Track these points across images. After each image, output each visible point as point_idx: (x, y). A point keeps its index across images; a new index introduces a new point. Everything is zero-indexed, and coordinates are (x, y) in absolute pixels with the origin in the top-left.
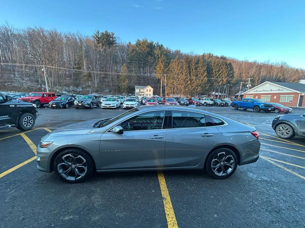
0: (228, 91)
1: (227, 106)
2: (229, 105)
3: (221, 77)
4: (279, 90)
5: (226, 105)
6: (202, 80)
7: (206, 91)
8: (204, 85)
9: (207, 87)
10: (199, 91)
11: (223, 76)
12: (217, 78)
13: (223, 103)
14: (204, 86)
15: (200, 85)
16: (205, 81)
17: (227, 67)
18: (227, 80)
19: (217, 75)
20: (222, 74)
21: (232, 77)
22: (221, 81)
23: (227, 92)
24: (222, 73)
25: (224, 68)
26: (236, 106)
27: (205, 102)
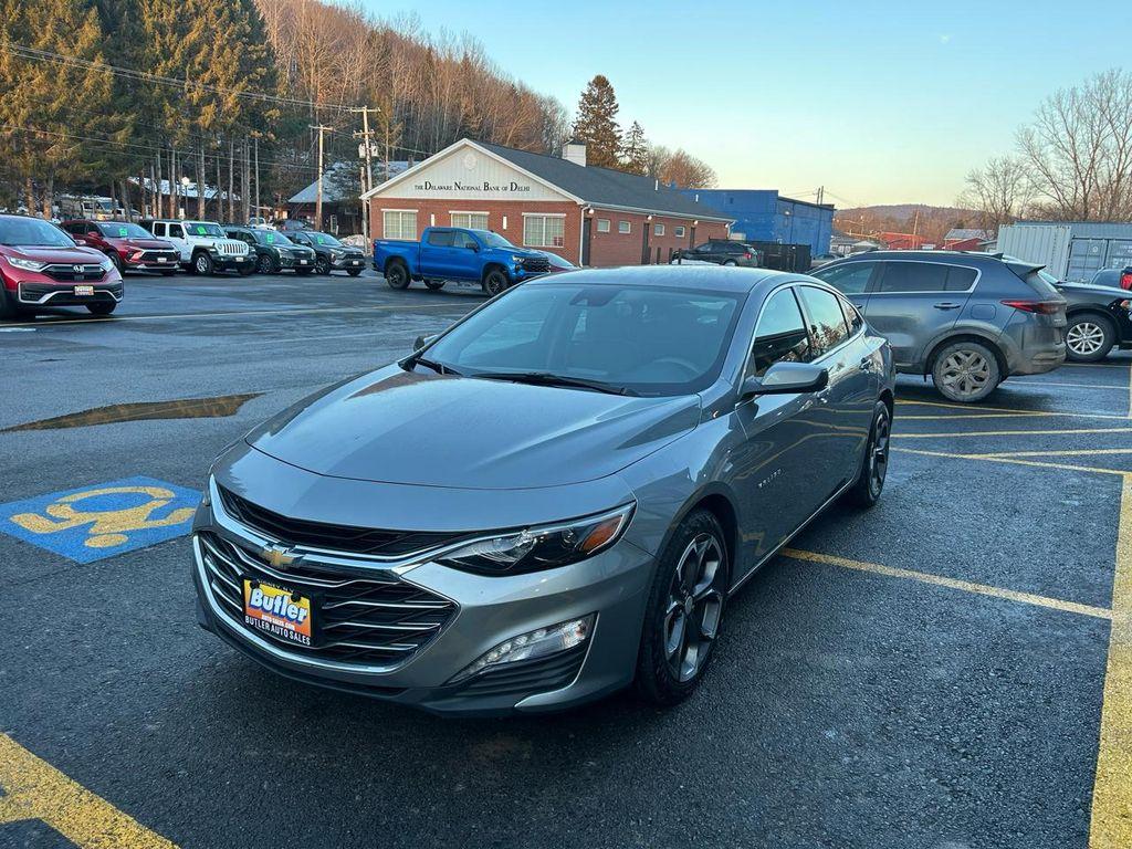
0: (253, 172)
1: (326, 273)
2: (337, 263)
3: (207, 76)
4: (514, 187)
5: (322, 267)
6: (74, 79)
7: (114, 165)
8: (97, 119)
9: (121, 136)
10: (62, 165)
11: (217, 69)
12: (177, 73)
13: (307, 256)
14: (99, 127)
15: (61, 116)
16: (98, 85)
17: (232, 12)
18: (243, 101)
19: (177, 55)
20: (209, 54)
21: (270, 81)
22: (205, 101)
23: (253, 181)
24: (205, 48)
25: (211, 14)
26: (397, 271)
27: (199, 251)
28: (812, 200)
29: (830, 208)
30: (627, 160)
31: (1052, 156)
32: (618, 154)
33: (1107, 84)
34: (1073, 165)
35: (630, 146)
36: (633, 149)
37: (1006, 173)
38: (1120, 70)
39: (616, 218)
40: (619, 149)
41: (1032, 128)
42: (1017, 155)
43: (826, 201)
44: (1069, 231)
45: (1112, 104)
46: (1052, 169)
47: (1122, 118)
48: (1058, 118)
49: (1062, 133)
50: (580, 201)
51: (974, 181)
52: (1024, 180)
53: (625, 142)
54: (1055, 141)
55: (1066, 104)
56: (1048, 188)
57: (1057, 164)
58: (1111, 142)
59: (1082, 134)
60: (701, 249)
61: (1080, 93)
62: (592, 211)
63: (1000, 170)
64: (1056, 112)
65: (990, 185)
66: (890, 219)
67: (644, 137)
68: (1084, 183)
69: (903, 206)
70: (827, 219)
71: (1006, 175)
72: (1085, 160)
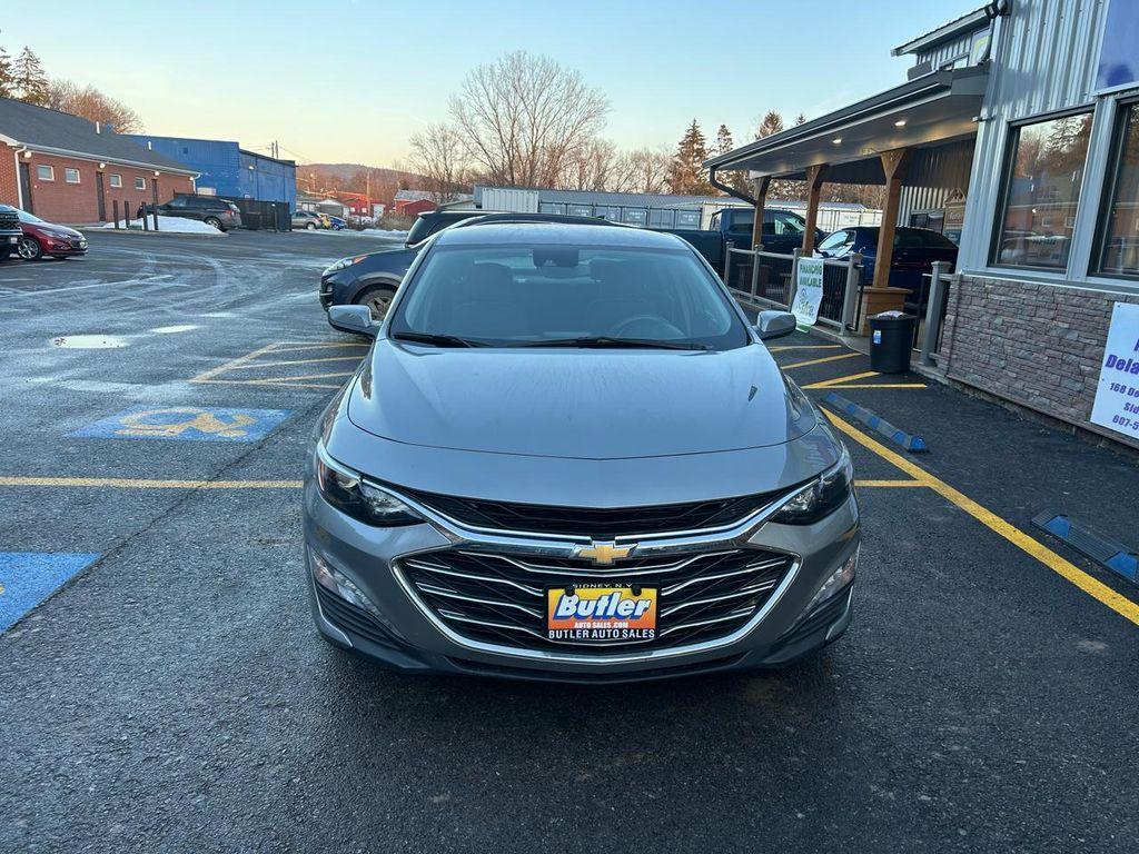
28: (268, 154)
29: (291, 164)
30: (19, 94)
31: (481, 126)
32: (7, 85)
33: (517, 63)
34: (498, 136)
35: (24, 76)
36: (27, 81)
37: (444, 139)
38: (525, 53)
39: (60, 163)
40: (7, 79)
41: (462, 98)
42: (452, 123)
43: (283, 156)
44: (537, 196)
45: (522, 83)
46: (483, 139)
47: (531, 97)
48: (482, 92)
49: (487, 106)
50: (11, 142)
51: (418, 144)
52: (459, 147)
53: (15, 71)
54: (481, 112)
55: (487, 80)
56: (481, 155)
57: (486, 134)
58: (525, 118)
59: (502, 108)
60: (173, 204)
61: (497, 71)
62: (28, 155)
63: (439, 135)
64: (480, 86)
65: (432, 151)
66: (335, 179)
67: (40, 67)
68: (508, 152)
69: (342, 165)
70: (289, 175)
71: (443, 140)
72: (506, 131)
